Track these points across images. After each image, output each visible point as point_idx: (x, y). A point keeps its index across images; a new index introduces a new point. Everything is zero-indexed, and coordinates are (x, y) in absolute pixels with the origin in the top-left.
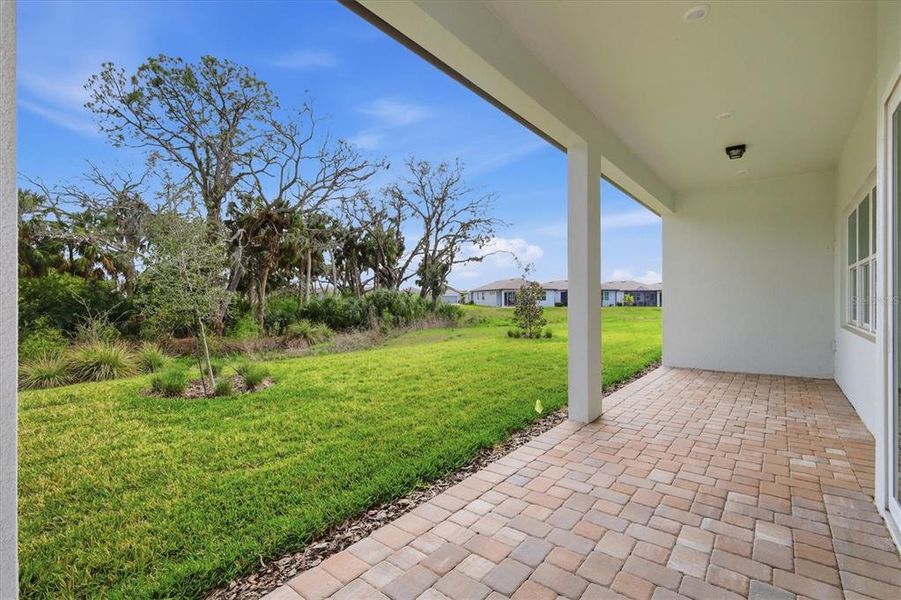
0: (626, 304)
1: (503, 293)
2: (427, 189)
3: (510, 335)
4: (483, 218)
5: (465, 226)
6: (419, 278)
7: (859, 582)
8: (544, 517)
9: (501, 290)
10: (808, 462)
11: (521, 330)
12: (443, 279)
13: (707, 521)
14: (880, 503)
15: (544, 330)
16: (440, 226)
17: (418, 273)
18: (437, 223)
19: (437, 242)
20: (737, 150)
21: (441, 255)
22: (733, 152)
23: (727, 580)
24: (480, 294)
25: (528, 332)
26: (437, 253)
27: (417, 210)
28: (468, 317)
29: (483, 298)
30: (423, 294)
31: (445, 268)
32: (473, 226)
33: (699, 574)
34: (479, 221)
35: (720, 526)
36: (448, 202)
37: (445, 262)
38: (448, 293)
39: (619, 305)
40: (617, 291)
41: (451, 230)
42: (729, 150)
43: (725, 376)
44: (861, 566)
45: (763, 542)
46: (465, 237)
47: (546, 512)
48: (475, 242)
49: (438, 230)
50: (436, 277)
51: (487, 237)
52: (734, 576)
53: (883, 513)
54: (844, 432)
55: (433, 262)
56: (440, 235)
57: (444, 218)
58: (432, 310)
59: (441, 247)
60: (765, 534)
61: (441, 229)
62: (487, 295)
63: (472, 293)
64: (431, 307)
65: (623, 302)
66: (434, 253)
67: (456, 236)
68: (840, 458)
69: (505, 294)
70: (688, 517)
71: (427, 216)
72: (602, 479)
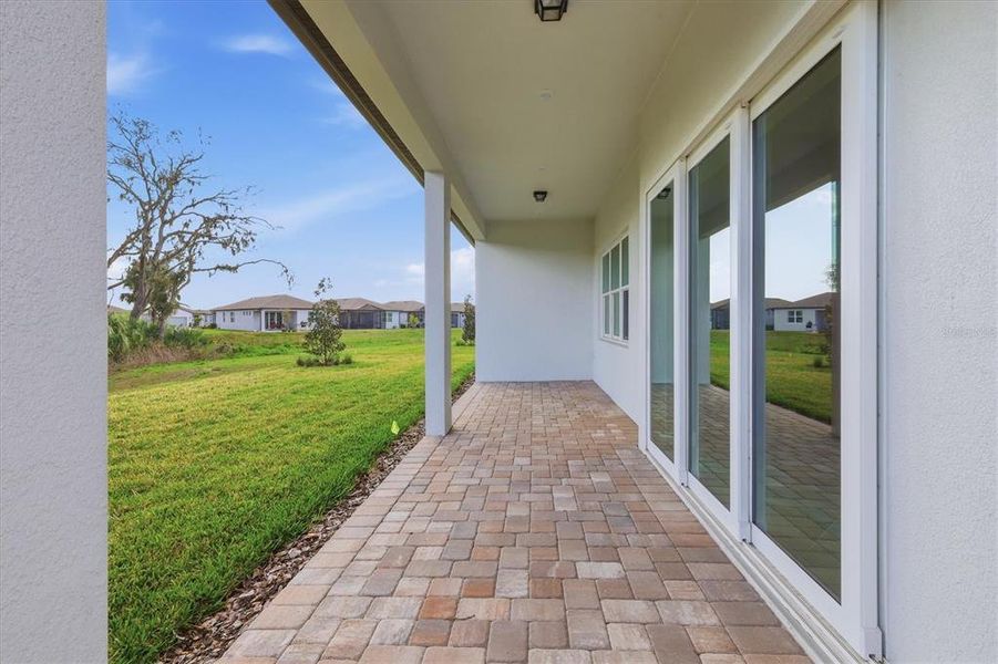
0: (410, 326)
1: (263, 312)
2: (147, 163)
3: (300, 363)
4: (239, 214)
5: (210, 222)
6: (128, 291)
7: (647, 488)
8: (458, 507)
9: (260, 309)
10: (600, 434)
11: (313, 357)
12: (175, 293)
13: (563, 480)
14: (642, 447)
15: (342, 355)
16: (168, 217)
17: (127, 283)
18: (163, 212)
19: (162, 239)
20: (541, 195)
21: (169, 257)
22: (539, 196)
23: (590, 507)
24: (228, 314)
25: (322, 359)
26: (161, 256)
27: (128, 190)
28: (216, 345)
29: (232, 320)
30: (135, 314)
31: (179, 278)
32: (223, 224)
33: (575, 509)
34: (232, 218)
35: (572, 481)
36: (183, 185)
37: (176, 270)
38: (180, 313)
39: (403, 326)
40: (401, 312)
41: (186, 225)
42: (536, 193)
43: (525, 385)
44: (645, 481)
45: (598, 483)
46: (210, 238)
47: (456, 505)
48: (225, 245)
49: (164, 223)
50: (163, 289)
51: (243, 240)
52: (592, 504)
53: (645, 453)
54: (611, 413)
55: (156, 268)
56: (167, 230)
57: (175, 206)
58: (157, 337)
59: (168, 247)
60: (597, 478)
61: (170, 222)
62: (238, 315)
63: (214, 312)
64: (153, 333)
65: (406, 323)
66: (157, 253)
67: (196, 235)
68: (614, 428)
69: (266, 314)
70: (552, 481)
71: (146, 200)
72: (483, 473)
